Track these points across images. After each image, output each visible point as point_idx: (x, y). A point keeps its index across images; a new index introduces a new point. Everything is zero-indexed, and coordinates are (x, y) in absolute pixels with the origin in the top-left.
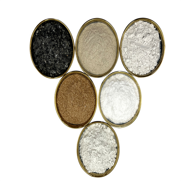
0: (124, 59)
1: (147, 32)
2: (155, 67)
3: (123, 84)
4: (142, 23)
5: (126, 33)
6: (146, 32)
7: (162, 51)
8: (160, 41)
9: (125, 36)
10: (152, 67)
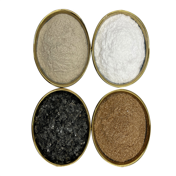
3: (105, 44)
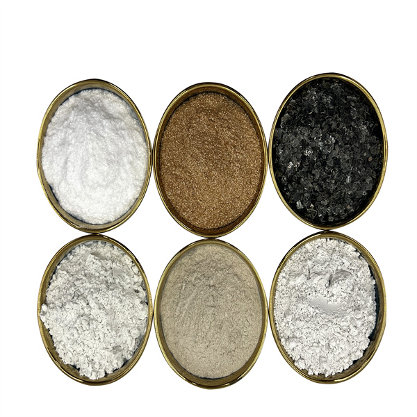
0: (283, 340)
1: (339, 268)
2: (365, 351)
4: (324, 246)
5: (282, 274)
6: (335, 269)
7: (379, 306)
8: (374, 282)
9: (282, 281)
10: (357, 354)
